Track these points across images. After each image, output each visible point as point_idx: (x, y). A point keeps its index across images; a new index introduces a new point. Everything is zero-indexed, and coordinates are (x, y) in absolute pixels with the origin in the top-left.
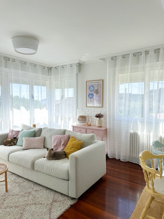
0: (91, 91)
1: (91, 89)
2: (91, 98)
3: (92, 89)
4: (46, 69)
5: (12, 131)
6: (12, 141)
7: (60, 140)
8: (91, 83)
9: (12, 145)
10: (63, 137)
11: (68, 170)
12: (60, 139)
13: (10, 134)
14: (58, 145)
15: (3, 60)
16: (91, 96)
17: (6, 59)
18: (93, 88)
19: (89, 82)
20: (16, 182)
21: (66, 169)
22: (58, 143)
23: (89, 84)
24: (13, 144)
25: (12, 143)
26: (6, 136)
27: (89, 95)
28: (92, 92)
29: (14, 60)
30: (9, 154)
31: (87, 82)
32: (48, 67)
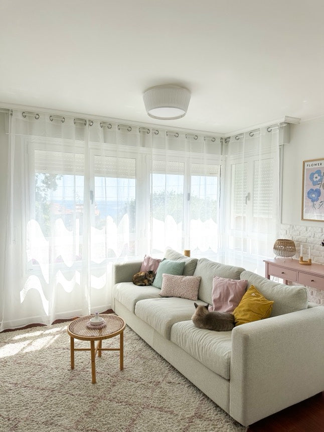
0: (315, 184)
1: (315, 180)
2: (313, 201)
3: (317, 179)
4: (218, 141)
5: (149, 258)
6: (145, 277)
7: (226, 288)
8: (316, 165)
9: (145, 285)
10: (233, 284)
11: (229, 359)
12: (228, 288)
13: (145, 264)
14: (223, 299)
15: (138, 133)
16: (314, 196)
17: (145, 130)
18: (319, 178)
19: (310, 163)
20: (141, 356)
21: (226, 354)
22: (222, 295)
23: (311, 167)
24: (147, 283)
25: (146, 281)
26: (138, 266)
27: (309, 193)
28: (317, 187)
29: (157, 132)
30: (136, 301)
31: (306, 164)
32: (222, 138)
